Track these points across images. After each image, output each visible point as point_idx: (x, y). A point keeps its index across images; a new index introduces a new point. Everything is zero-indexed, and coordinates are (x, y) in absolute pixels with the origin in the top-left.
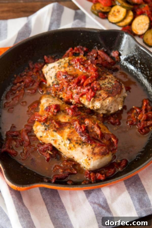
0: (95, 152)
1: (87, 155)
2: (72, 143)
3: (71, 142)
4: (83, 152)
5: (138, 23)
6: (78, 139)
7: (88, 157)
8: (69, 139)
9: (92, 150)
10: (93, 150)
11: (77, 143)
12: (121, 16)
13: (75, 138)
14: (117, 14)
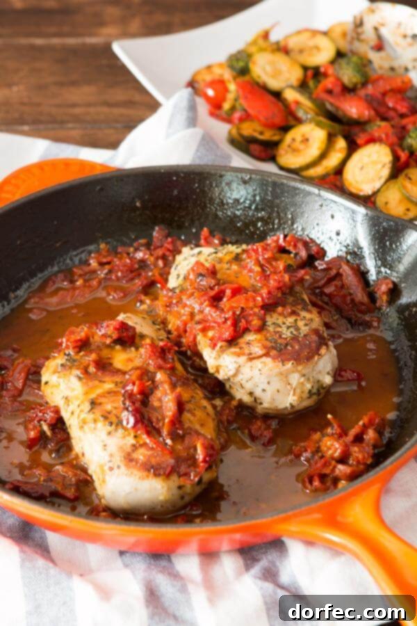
0: (135, 455)
1: (111, 455)
2: (94, 413)
3: (93, 411)
4: (105, 446)
5: (360, 165)
6: (114, 412)
7: (110, 461)
8: (94, 404)
9: (129, 449)
10: (133, 451)
11: (105, 418)
12: (314, 151)
13: (109, 407)
14: (302, 147)
